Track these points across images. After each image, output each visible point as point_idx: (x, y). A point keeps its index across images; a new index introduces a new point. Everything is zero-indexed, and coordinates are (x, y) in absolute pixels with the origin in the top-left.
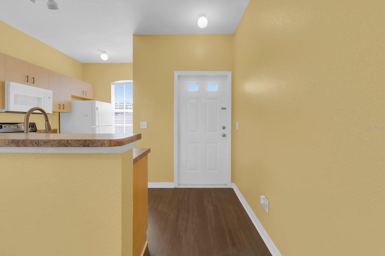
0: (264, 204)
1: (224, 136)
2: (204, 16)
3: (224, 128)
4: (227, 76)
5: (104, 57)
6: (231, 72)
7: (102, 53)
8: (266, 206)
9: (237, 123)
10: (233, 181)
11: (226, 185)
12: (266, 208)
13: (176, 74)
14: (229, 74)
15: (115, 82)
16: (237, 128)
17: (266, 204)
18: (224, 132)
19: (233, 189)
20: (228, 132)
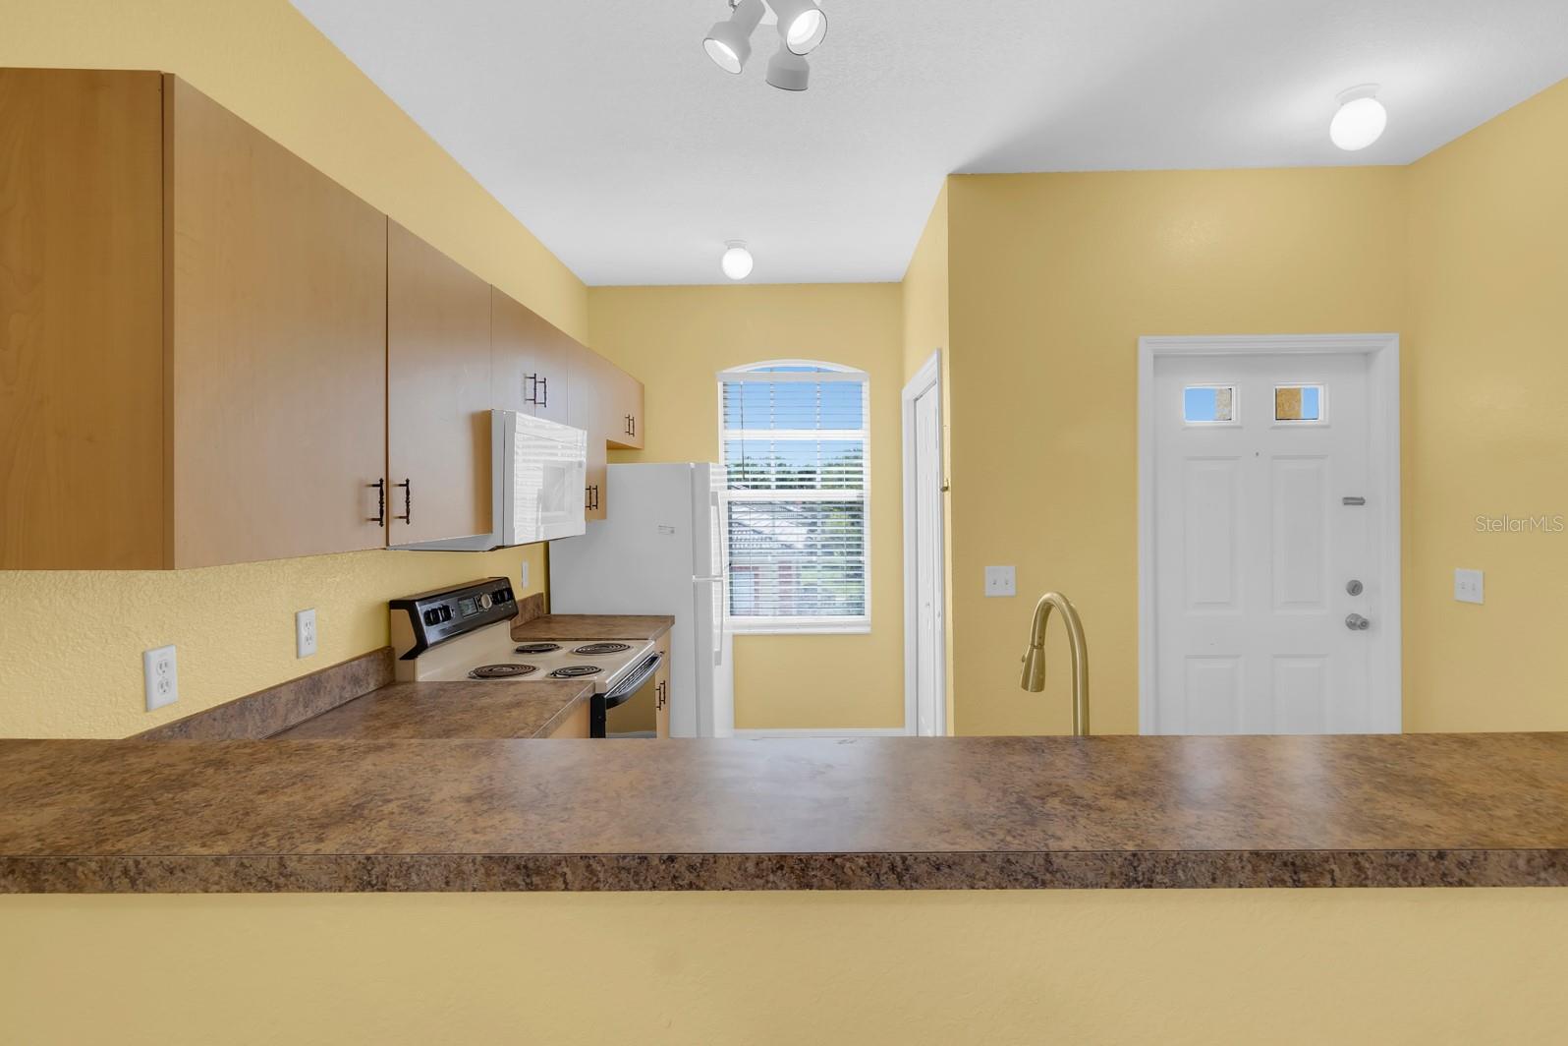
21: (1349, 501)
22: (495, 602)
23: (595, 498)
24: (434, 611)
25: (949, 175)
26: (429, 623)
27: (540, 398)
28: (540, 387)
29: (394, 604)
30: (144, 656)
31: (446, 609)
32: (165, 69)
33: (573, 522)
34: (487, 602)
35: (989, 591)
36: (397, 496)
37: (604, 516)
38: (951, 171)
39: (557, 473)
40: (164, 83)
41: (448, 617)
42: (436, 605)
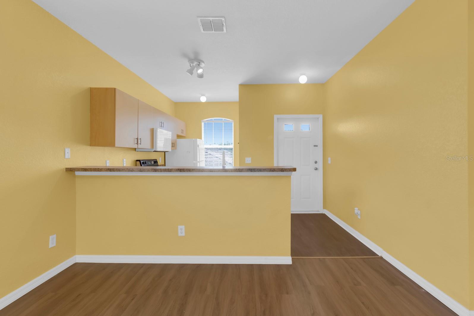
0: (357, 213)
1: (316, 169)
2: (305, 75)
3: (316, 162)
4: (318, 118)
5: (203, 99)
6: (322, 115)
7: (201, 96)
8: (359, 215)
9: (329, 159)
10: (325, 207)
11: (318, 211)
12: (358, 216)
13: (276, 117)
14: (321, 117)
15: (204, 120)
16: (329, 162)
17: (359, 213)
18: (316, 166)
19: (325, 214)
20: (320, 165)
21: (315, 146)
22: (154, 163)
23: (174, 145)
24: (144, 162)
25: (239, 85)
26: (143, 164)
27: (162, 126)
28: (162, 124)
29: (137, 161)
30: (106, 161)
31: (146, 162)
32: (115, 88)
33: (169, 149)
34: (153, 163)
35: (246, 162)
36: (139, 141)
37: (176, 149)
38: (239, 84)
39: (166, 140)
40: (115, 89)
41: (146, 164)
42: (144, 161)
